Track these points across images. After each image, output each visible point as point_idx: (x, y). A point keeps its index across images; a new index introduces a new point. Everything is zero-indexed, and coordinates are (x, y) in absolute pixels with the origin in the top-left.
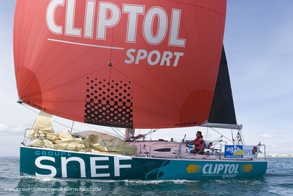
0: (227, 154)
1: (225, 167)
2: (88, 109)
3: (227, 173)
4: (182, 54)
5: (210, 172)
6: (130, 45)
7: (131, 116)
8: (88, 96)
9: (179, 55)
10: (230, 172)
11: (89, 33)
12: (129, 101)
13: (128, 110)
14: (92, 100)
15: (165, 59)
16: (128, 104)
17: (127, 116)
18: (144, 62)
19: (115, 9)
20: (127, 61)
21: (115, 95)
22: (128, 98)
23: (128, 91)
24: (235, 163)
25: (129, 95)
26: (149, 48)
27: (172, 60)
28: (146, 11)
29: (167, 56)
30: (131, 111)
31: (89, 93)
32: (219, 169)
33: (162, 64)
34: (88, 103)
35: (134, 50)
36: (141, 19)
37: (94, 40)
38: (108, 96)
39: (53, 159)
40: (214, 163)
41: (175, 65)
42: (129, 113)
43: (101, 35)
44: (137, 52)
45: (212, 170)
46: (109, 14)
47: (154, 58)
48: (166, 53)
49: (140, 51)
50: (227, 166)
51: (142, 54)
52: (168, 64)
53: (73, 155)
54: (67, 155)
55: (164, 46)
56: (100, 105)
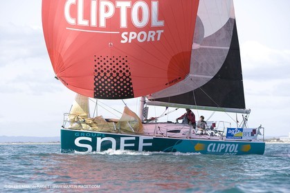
0: (229, 135)
1: (226, 147)
2: (96, 82)
3: (228, 152)
4: (162, 31)
5: (213, 150)
6: (124, 30)
7: (131, 84)
8: (96, 71)
9: (160, 32)
10: (230, 151)
11: (94, 23)
12: (127, 71)
13: (128, 79)
14: (99, 73)
15: (151, 36)
16: (127, 74)
17: (128, 84)
18: (135, 41)
19: (110, 5)
20: (122, 42)
21: (116, 68)
22: (126, 69)
23: (126, 64)
24: (235, 143)
25: (127, 66)
26: (138, 30)
27: (156, 36)
28: (132, 4)
29: (152, 34)
30: (130, 79)
31: (97, 68)
32: (221, 148)
33: (148, 40)
34: (96, 77)
35: (126, 33)
36: (129, 11)
37: (98, 28)
38: (111, 69)
39: (90, 139)
40: (217, 143)
41: (158, 39)
42: (129, 82)
43: (103, 24)
44: (129, 34)
45: (216, 149)
46: (107, 9)
47: (142, 36)
48: (150, 32)
49: (131, 33)
50: (228, 145)
51: (133, 35)
52: (153, 40)
53: (107, 136)
54: (102, 136)
55: (148, 28)
56: (105, 78)
